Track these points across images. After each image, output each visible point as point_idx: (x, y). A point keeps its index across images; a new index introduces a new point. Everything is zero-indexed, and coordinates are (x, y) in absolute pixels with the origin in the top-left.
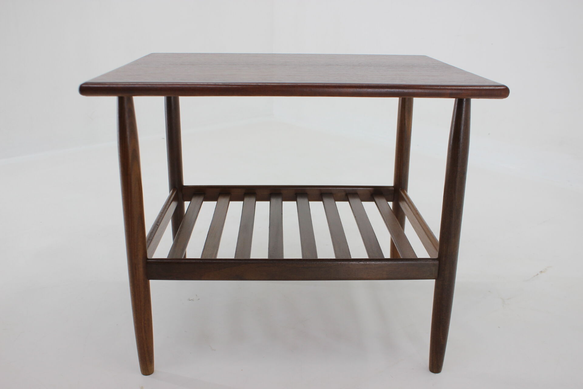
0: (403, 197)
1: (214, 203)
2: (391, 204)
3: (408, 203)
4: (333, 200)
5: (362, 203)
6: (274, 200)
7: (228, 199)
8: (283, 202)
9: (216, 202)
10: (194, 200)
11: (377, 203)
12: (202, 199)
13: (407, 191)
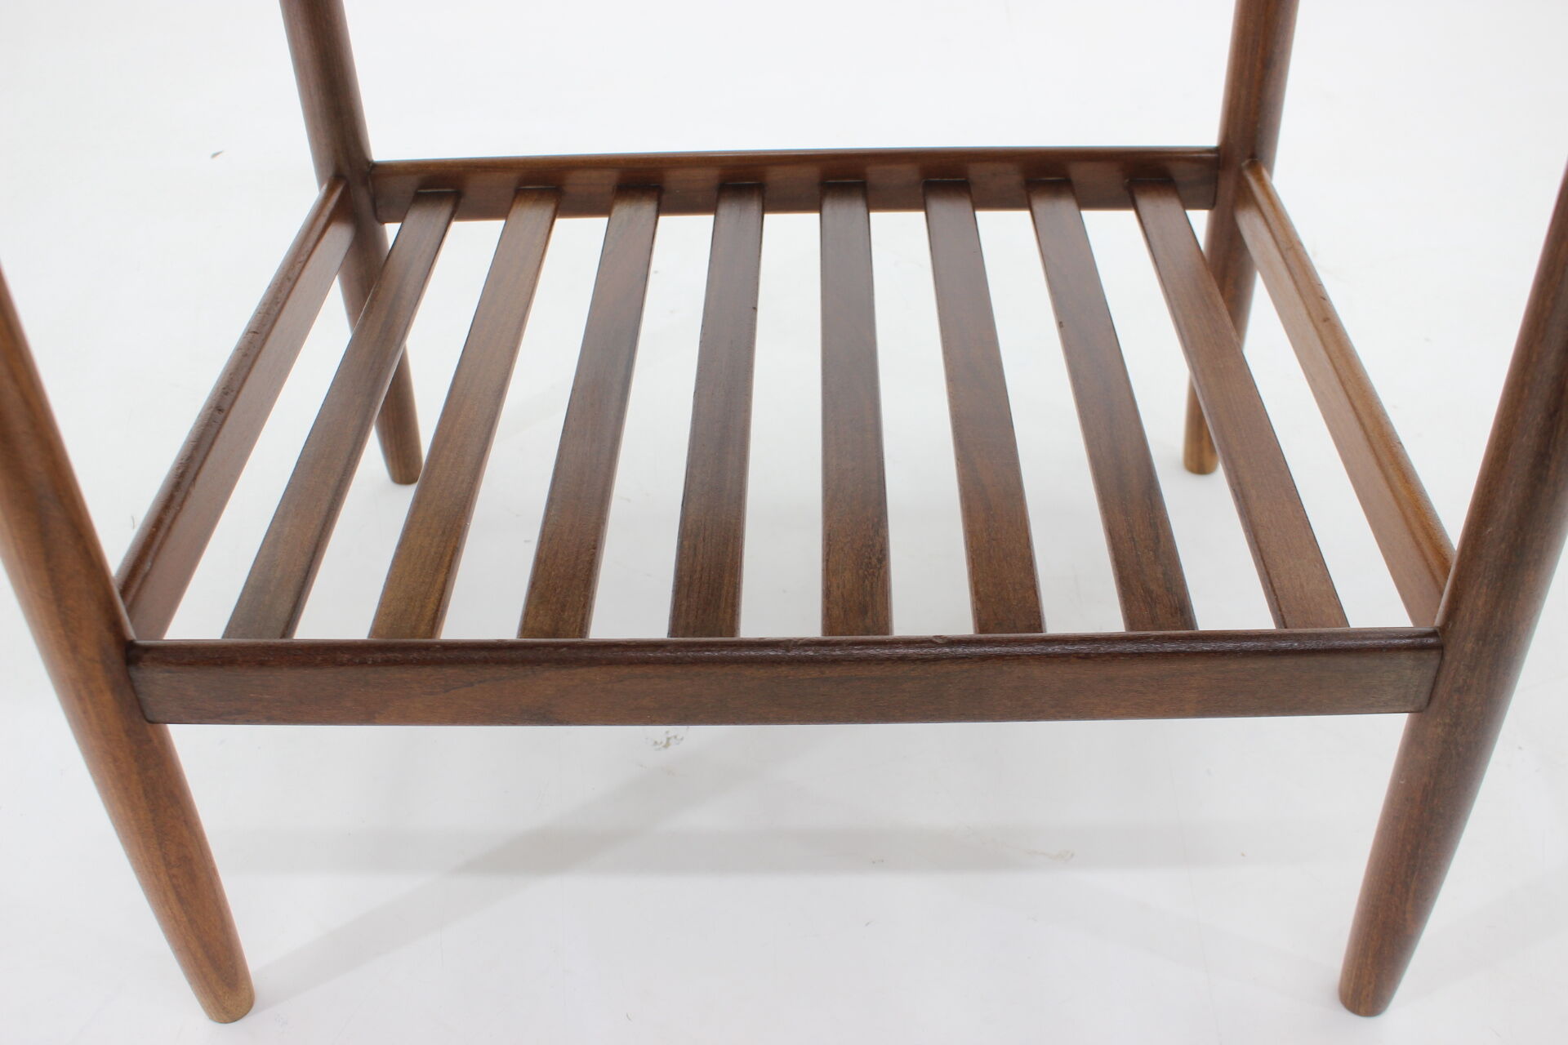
0: (1251, 192)
1: (495, 227)
2: (1200, 220)
3: (1271, 220)
4: (967, 205)
5: (1080, 215)
6: (728, 210)
7: (547, 211)
8: (767, 216)
9: (501, 223)
10: (415, 217)
11: (1142, 216)
12: (446, 211)
13: (1270, 170)
